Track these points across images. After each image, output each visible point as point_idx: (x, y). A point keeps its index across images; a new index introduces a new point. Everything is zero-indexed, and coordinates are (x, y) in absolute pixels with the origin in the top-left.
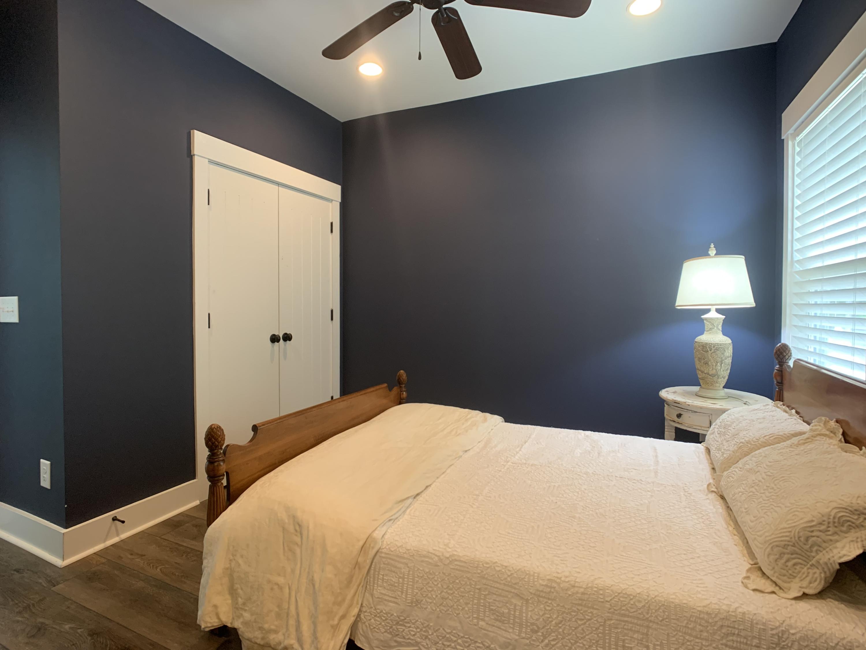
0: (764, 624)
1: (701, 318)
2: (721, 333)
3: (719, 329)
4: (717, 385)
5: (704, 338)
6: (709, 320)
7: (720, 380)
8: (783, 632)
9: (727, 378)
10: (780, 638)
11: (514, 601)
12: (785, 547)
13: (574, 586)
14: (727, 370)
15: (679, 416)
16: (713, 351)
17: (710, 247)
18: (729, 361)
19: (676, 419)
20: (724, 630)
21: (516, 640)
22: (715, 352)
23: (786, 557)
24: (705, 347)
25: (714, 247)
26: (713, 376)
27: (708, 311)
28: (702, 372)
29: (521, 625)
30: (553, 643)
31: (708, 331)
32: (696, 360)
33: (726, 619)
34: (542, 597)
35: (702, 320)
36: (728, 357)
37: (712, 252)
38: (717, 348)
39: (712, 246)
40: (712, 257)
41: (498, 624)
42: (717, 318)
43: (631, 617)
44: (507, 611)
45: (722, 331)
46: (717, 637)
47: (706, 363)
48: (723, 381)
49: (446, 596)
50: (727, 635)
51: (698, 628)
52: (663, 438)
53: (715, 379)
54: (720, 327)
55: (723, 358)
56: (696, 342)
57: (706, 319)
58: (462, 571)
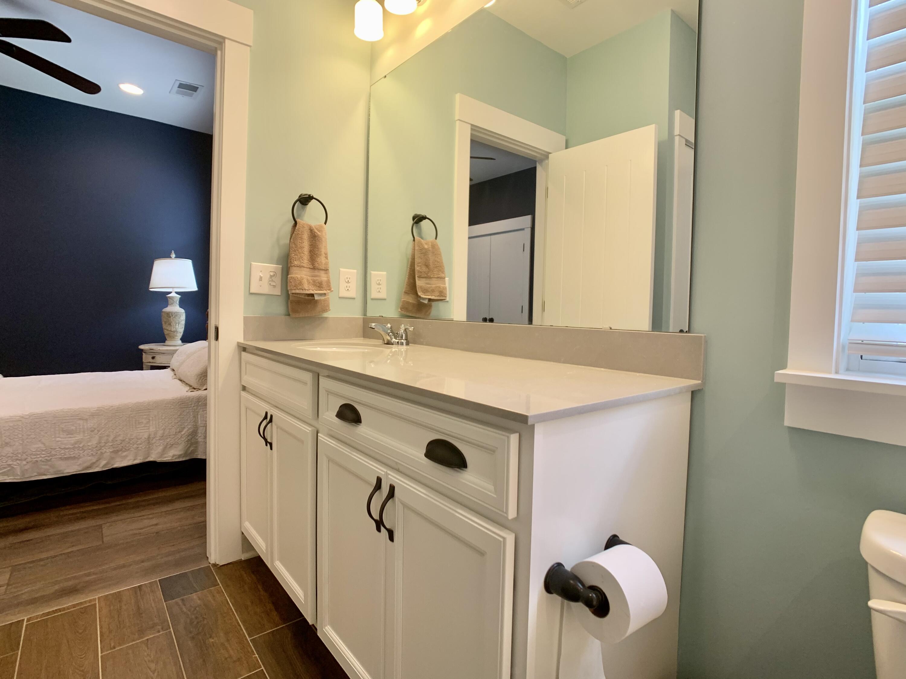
0: (193, 397)
1: (167, 297)
2: (178, 306)
3: (177, 304)
4: (176, 337)
5: (168, 309)
6: (171, 298)
7: (178, 334)
8: (199, 397)
9: (182, 333)
10: (198, 399)
11: (79, 422)
12: (201, 374)
13: (112, 406)
14: (182, 328)
15: (153, 358)
16: (173, 316)
17: (172, 253)
18: (183, 322)
19: (151, 360)
20: (179, 403)
21: (82, 439)
22: (175, 317)
23: (202, 378)
24: (169, 314)
25: (174, 253)
26: (174, 332)
27: (170, 293)
28: (167, 330)
29: (84, 432)
30: (103, 433)
31: (170, 305)
32: (163, 323)
33: (180, 399)
34: (94, 415)
35: (167, 298)
36: (183, 320)
37: (173, 255)
38: (176, 314)
39: (173, 252)
40: (173, 259)
41: (69, 436)
42: (176, 297)
43: (142, 410)
44: (74, 428)
45: (179, 305)
46: (177, 406)
47: (170, 324)
48: (180, 335)
49: (30, 433)
50: (180, 404)
51: (170, 405)
52: (142, 370)
53: (175, 334)
54: (178, 302)
55: (180, 321)
56: (163, 312)
57: (169, 297)
58: (41, 418)
